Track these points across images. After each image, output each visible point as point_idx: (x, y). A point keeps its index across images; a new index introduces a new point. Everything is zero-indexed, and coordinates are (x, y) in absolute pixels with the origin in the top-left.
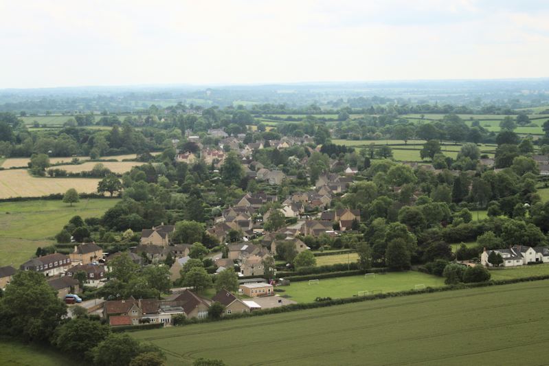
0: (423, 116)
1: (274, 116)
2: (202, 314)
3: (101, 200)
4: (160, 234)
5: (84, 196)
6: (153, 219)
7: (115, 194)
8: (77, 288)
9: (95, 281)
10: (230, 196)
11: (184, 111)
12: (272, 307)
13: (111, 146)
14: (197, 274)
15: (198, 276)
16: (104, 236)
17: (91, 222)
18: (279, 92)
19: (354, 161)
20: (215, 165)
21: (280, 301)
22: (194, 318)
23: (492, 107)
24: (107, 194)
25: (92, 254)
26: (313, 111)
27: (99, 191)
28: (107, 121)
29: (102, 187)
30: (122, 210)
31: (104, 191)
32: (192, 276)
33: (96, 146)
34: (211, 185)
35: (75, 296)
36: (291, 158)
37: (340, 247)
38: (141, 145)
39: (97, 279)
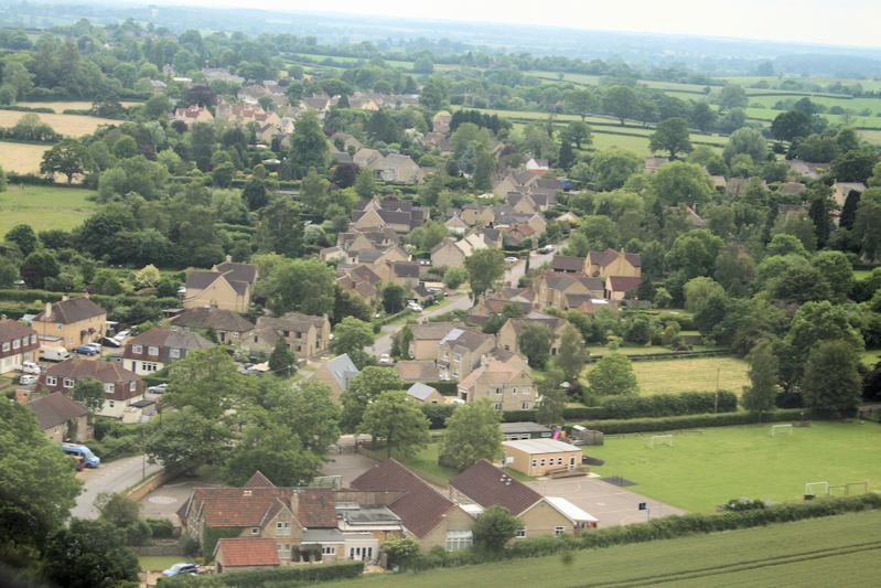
0: (562, 76)
1: (302, 55)
2: (457, 538)
3: (49, 189)
4: (233, 284)
5: (15, 180)
6: (191, 243)
7: (78, 179)
8: (82, 424)
9: (116, 403)
10: (333, 202)
11: (137, 35)
12: (629, 523)
13: (37, 82)
14: (395, 410)
15: (401, 415)
16: (96, 278)
17: (53, 240)
18: (268, 21)
19: (536, 146)
20: (258, 135)
21: (642, 506)
22: (438, 551)
23: (671, 70)
24: (61, 178)
25: (85, 325)
26: (365, 52)
27: (43, 171)
28: (6, 40)
29: (50, 163)
30: (122, 218)
31: (53, 170)
32: (383, 413)
33: (9, 81)
34: (267, 175)
35: (84, 449)
36: (408, 131)
37: (641, 343)
38: (93, 86)
39: (121, 399)
